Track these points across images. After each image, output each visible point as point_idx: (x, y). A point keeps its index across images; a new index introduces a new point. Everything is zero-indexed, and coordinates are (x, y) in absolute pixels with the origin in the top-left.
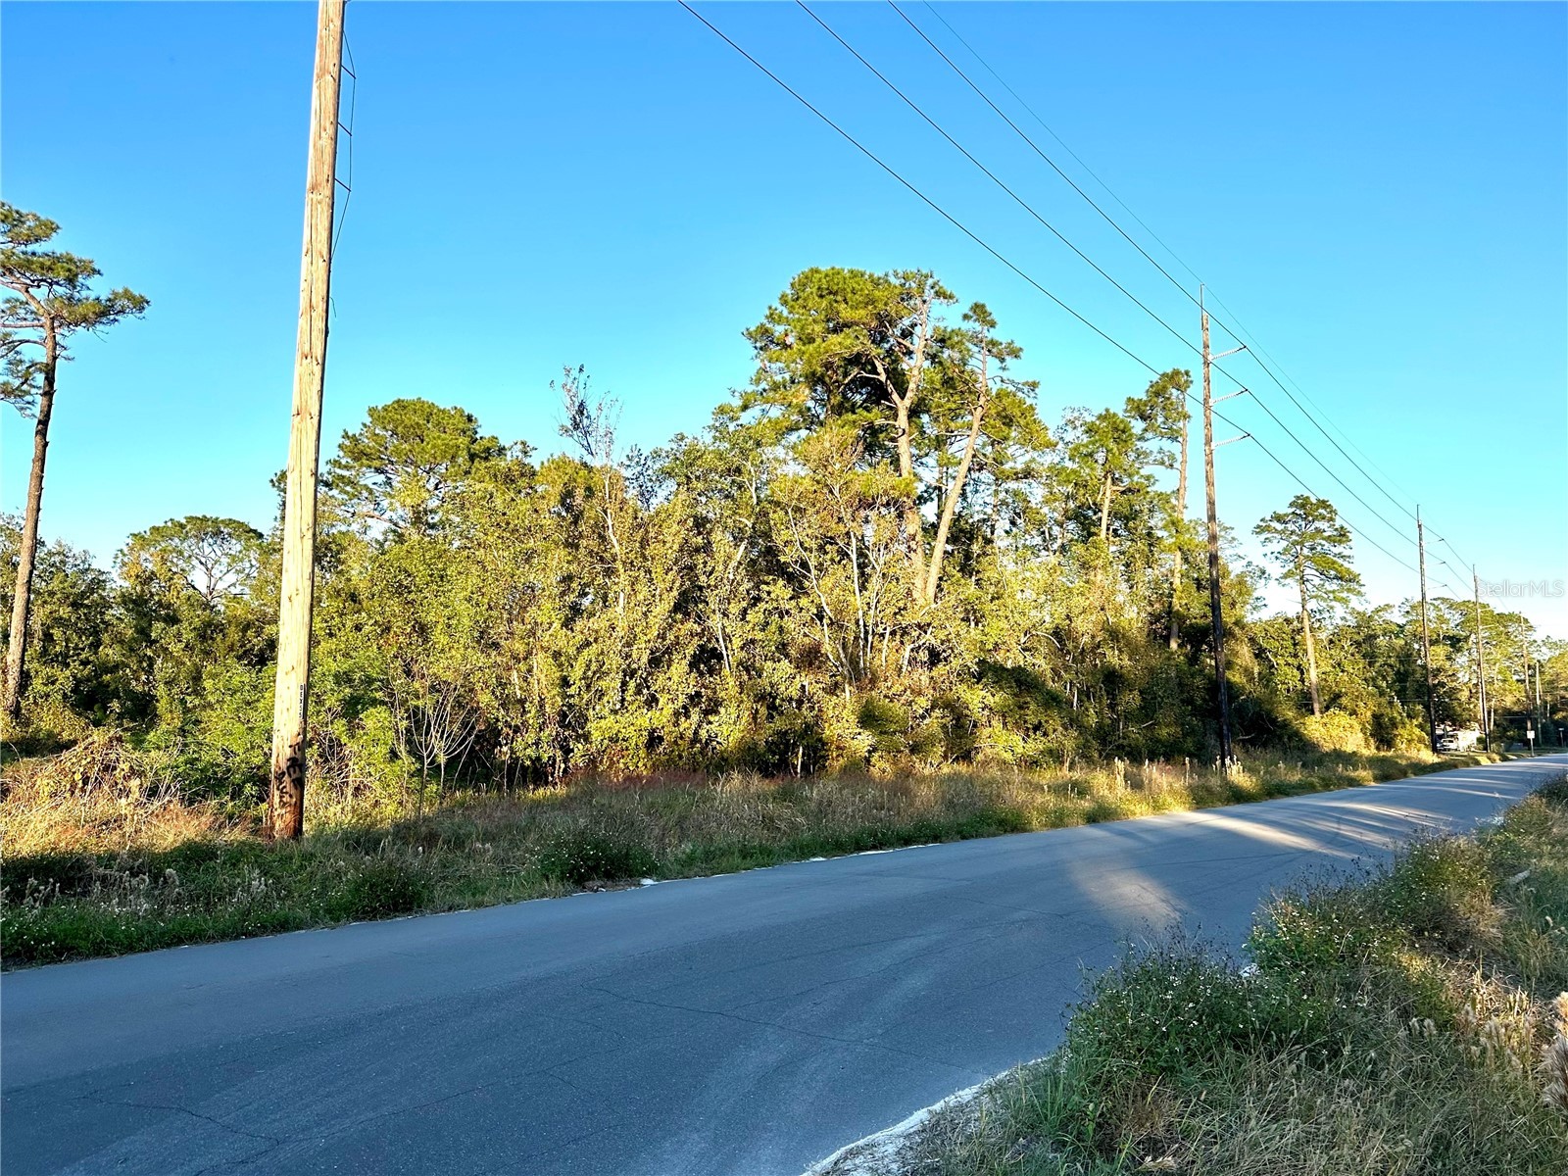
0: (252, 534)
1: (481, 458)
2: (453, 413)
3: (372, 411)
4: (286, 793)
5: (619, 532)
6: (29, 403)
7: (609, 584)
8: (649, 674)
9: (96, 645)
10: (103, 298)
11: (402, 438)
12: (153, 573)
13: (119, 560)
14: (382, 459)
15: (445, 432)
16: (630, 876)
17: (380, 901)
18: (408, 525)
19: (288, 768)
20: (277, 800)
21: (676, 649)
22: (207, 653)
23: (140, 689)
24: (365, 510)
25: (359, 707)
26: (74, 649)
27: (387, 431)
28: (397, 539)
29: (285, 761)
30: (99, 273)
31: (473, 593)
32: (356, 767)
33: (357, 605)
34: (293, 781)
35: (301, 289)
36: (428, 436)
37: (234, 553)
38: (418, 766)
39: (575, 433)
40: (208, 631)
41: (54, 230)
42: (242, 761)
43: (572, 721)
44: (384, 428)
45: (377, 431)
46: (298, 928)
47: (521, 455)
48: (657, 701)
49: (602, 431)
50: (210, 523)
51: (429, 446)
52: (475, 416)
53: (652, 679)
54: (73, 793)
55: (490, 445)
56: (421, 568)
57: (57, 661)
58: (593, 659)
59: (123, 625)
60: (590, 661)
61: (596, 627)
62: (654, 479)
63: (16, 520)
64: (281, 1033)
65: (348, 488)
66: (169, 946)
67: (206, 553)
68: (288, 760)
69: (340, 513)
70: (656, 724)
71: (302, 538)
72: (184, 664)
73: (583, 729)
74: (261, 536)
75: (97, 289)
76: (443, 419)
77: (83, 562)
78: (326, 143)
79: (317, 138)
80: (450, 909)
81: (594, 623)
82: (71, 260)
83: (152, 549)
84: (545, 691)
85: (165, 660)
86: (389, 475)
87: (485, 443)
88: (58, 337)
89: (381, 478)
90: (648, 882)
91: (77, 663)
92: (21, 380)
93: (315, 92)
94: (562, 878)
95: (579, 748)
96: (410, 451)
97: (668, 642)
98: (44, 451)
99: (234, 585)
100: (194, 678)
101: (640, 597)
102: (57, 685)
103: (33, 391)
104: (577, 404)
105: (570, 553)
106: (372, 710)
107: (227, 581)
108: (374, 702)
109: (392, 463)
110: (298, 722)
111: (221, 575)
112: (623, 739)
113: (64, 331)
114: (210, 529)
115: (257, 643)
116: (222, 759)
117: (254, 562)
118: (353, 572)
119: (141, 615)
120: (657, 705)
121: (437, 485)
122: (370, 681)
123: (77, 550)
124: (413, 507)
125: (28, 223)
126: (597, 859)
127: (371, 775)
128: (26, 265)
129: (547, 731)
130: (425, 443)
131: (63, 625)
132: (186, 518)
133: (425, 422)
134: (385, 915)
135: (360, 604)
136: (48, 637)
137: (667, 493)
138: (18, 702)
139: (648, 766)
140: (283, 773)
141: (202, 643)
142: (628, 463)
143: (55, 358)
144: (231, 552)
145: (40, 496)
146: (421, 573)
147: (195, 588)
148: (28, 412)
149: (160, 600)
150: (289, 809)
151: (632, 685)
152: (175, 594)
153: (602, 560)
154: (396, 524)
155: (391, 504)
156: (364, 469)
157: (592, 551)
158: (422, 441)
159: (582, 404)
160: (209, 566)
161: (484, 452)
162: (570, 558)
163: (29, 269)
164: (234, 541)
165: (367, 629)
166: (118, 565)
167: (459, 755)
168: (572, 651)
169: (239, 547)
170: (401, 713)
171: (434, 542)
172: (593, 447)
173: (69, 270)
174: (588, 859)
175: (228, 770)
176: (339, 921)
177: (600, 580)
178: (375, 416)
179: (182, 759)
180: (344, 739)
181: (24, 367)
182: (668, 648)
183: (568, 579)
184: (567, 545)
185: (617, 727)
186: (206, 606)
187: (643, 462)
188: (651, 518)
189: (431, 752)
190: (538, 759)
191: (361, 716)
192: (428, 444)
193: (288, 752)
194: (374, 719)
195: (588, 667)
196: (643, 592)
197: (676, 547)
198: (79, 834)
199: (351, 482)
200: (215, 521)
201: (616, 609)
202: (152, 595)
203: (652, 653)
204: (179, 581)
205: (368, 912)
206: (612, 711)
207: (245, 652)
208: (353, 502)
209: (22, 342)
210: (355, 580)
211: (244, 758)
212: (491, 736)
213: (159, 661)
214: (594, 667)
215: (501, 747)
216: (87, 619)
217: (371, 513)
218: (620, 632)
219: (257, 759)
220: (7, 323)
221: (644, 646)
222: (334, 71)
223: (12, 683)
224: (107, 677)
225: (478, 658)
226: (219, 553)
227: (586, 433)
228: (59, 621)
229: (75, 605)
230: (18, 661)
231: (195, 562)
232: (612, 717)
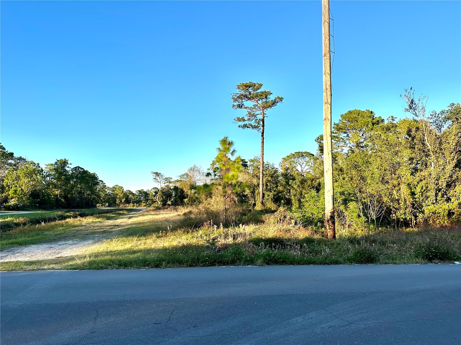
0: (311, 155)
1: (376, 124)
2: (366, 112)
3: (342, 116)
4: (330, 225)
5: (430, 142)
6: (260, 129)
7: (427, 160)
8: (447, 190)
9: (277, 187)
10: (273, 100)
11: (351, 122)
12: (288, 168)
13: (280, 165)
14: (346, 129)
15: (364, 118)
16: (450, 260)
17: (363, 259)
18: (355, 148)
19: (330, 219)
20: (328, 227)
21: (457, 181)
22: (303, 188)
23: (288, 197)
24: (342, 145)
25: (347, 202)
26: (273, 188)
27: (346, 121)
28: (352, 152)
29: (329, 216)
30: (272, 94)
31: (379, 166)
32: (348, 219)
33: (342, 172)
34: (332, 222)
35: (324, 84)
36: (359, 120)
37: (307, 161)
38: (367, 219)
39: (410, 110)
40: (303, 182)
41: (262, 86)
42: (317, 216)
43: (417, 207)
44: (346, 120)
45: (344, 121)
46: (340, 264)
47: (391, 121)
48: (451, 200)
49: (420, 108)
50: (300, 153)
51: (360, 123)
52: (373, 111)
53: (448, 192)
54: (278, 223)
55: (379, 119)
56: (360, 160)
57: (269, 191)
58: (424, 186)
59: (282, 181)
60: (423, 186)
61: (423, 174)
62: (442, 121)
63: (258, 157)
64: (344, 293)
65: (336, 139)
66: (308, 264)
67: (300, 161)
68: (330, 216)
69: (335, 146)
70: (451, 207)
71: (329, 154)
72: (298, 190)
73: (421, 209)
74: (313, 155)
75: (272, 98)
76: (363, 114)
77: (273, 166)
78: (327, 41)
79: (325, 41)
80: (385, 264)
81: (423, 173)
82: (266, 92)
83: (287, 161)
84: (406, 197)
85: (293, 190)
86: (348, 134)
87: (377, 119)
88: (264, 112)
89: (346, 135)
90: (457, 263)
91: (273, 191)
92: (258, 124)
93: (323, 28)
94: (423, 258)
95: (420, 216)
96: (354, 125)
97: (454, 178)
98: (263, 140)
99: (308, 169)
100: (300, 194)
101: (441, 163)
102: (270, 197)
103: (260, 126)
104: (410, 100)
105: (412, 151)
106: (351, 202)
107: (306, 168)
108: (352, 200)
109: (349, 130)
110: (332, 206)
111: (304, 167)
112: (438, 213)
113: (265, 110)
114: (301, 155)
115: (316, 184)
116: (311, 216)
117: (312, 163)
118: (340, 163)
119: (286, 178)
120: (451, 201)
121: (363, 134)
122: (350, 194)
123: (271, 164)
124: (356, 142)
125: (256, 86)
126: (436, 253)
127: (352, 222)
128: (257, 96)
129: (408, 210)
130: (358, 122)
131: (270, 182)
132: (295, 153)
133: (358, 116)
134: (365, 263)
135: (343, 172)
136: (267, 185)
137: (448, 125)
138: (263, 201)
139: (449, 223)
140: (329, 220)
141: (302, 185)
142: (431, 117)
143: (264, 117)
144: (306, 160)
145: (263, 151)
146: (360, 161)
147: (298, 171)
148: (260, 131)
149: (290, 174)
150: (331, 230)
151: (440, 194)
152: (294, 172)
153: (424, 152)
154: (351, 148)
155: (349, 142)
156: (341, 133)
157: (420, 149)
158: (357, 122)
159: (412, 100)
160: (301, 165)
161: (377, 122)
162: (412, 152)
163: (258, 97)
164: (307, 158)
165: (346, 179)
166: (280, 166)
167: (380, 216)
168: (416, 183)
169: (308, 159)
170: (360, 203)
171: (363, 151)
172: (417, 114)
173: (266, 95)
174: (433, 253)
175: (313, 219)
176: (352, 263)
177: (424, 158)
178: (343, 117)
179: (301, 215)
180: (344, 211)
181: (258, 120)
182: (454, 181)
183: (411, 159)
184: (410, 148)
185: (435, 209)
186: (302, 175)
187: (437, 116)
188: (443, 135)
189: (371, 215)
190: (406, 219)
191: (348, 204)
192: (359, 122)
193: (330, 214)
194: (352, 205)
195: (422, 188)
196: (441, 162)
197: (454, 144)
198: (281, 233)
199: (337, 137)
200: (302, 153)
201: (431, 168)
202: (288, 173)
203: (447, 183)
204: (294, 169)
205: (360, 262)
206: (432, 203)
207: (313, 187)
208: (338, 143)
209: (257, 115)
210: (341, 165)
211: (317, 215)
212: (389, 211)
213: (292, 190)
214: (424, 188)
215: (392, 214)
216: (274, 180)
217: (344, 145)
218: (433, 176)
219: (320, 216)
220: (254, 111)
221: (444, 180)
222: (328, 20)
223: (261, 196)
224: (280, 194)
225: (382, 187)
226: (303, 161)
227: (415, 110)
228: (269, 181)
229: (272, 177)
230: (262, 191)
231: (298, 164)
232: (433, 205)
